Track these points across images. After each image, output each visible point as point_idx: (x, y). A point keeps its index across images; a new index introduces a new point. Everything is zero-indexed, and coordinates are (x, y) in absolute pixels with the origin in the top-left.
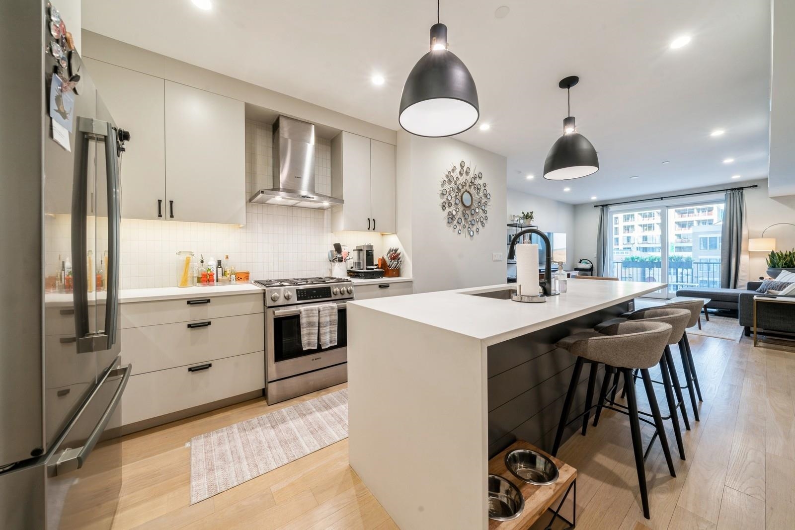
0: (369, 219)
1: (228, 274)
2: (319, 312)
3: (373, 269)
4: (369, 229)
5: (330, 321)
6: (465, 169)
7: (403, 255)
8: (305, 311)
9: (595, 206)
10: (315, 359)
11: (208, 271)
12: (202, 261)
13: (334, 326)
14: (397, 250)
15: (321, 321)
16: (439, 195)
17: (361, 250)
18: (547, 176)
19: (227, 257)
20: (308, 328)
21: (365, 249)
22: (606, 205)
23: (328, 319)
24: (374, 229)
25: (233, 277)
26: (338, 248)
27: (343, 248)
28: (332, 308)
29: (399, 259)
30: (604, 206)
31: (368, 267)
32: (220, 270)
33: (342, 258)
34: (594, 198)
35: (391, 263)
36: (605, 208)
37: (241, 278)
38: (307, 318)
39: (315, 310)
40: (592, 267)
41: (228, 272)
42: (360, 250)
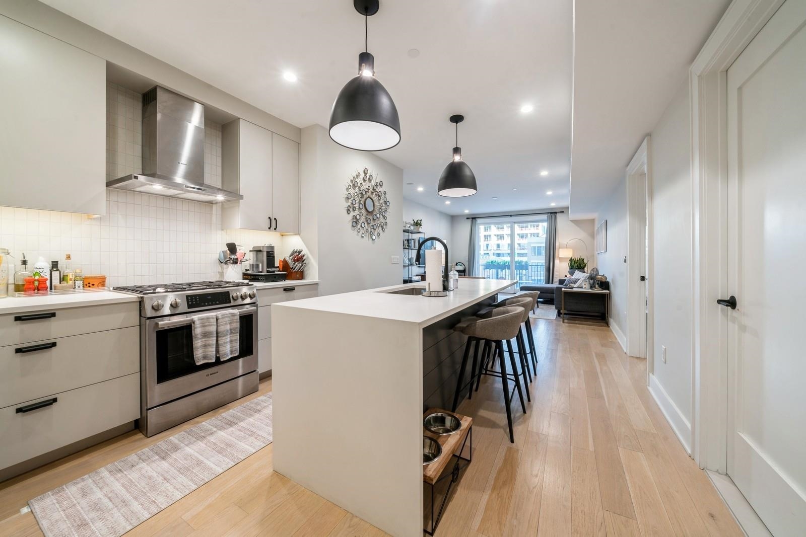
0: (269, 218)
1: (71, 280)
2: (217, 320)
3: (274, 272)
4: (269, 228)
5: (231, 330)
6: (368, 176)
7: (308, 257)
8: (199, 320)
9: (467, 218)
10: (211, 374)
11: (34, 275)
12: (24, 262)
13: (235, 335)
14: (301, 251)
15: (219, 330)
16: (344, 199)
17: (260, 251)
18: (441, 193)
19: (69, 257)
20: (203, 340)
21: (265, 250)
22: (475, 218)
23: (228, 327)
24: (275, 229)
25: (79, 283)
26: (232, 248)
27: (238, 248)
28: (233, 315)
29: (303, 262)
30: (473, 218)
31: (268, 269)
32: (56, 275)
33: (237, 259)
34: (467, 212)
35: (295, 265)
36: (474, 220)
37: (93, 285)
38: (203, 328)
39: (213, 318)
40: (465, 269)
41: (70, 276)
42: (258, 251)
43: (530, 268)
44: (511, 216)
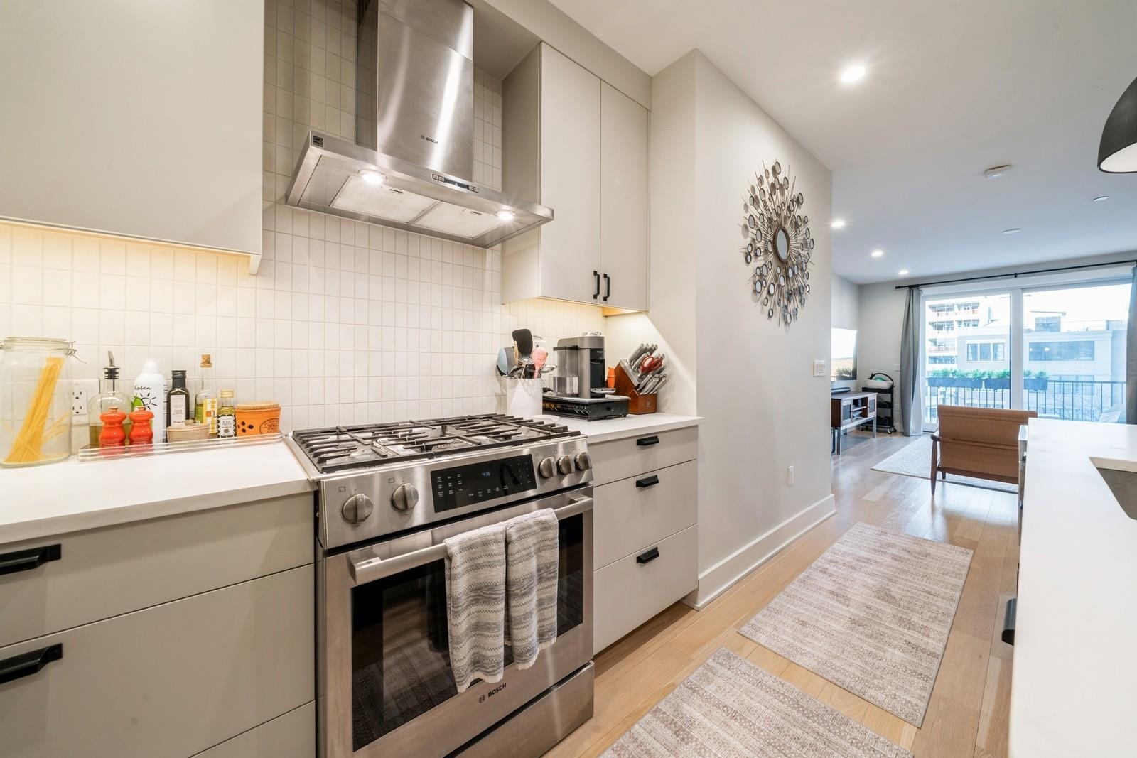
0: (595, 273)
1: (209, 414)
2: (507, 543)
3: (603, 396)
4: (595, 297)
5: (539, 570)
6: (781, 177)
7: (669, 361)
8: (462, 549)
9: (897, 288)
10: (490, 694)
11: (133, 405)
12: (112, 374)
13: (548, 583)
14: (655, 349)
15: (512, 576)
16: (741, 228)
17: (576, 348)
19: (207, 362)
20: (474, 609)
21: (586, 345)
22: (917, 286)
23: (533, 565)
24: (605, 299)
25: (227, 422)
26: (524, 341)
27: (535, 342)
28: (544, 526)
29: (659, 373)
30: (913, 287)
31: (593, 390)
32: (178, 402)
33: (533, 367)
34: (904, 273)
35: (643, 383)
36: (915, 290)
37: (251, 427)
38: (472, 573)
39: (497, 541)
40: (892, 386)
41: (208, 407)
42: (570, 349)
43: (1050, 385)
44: (1016, 275)
